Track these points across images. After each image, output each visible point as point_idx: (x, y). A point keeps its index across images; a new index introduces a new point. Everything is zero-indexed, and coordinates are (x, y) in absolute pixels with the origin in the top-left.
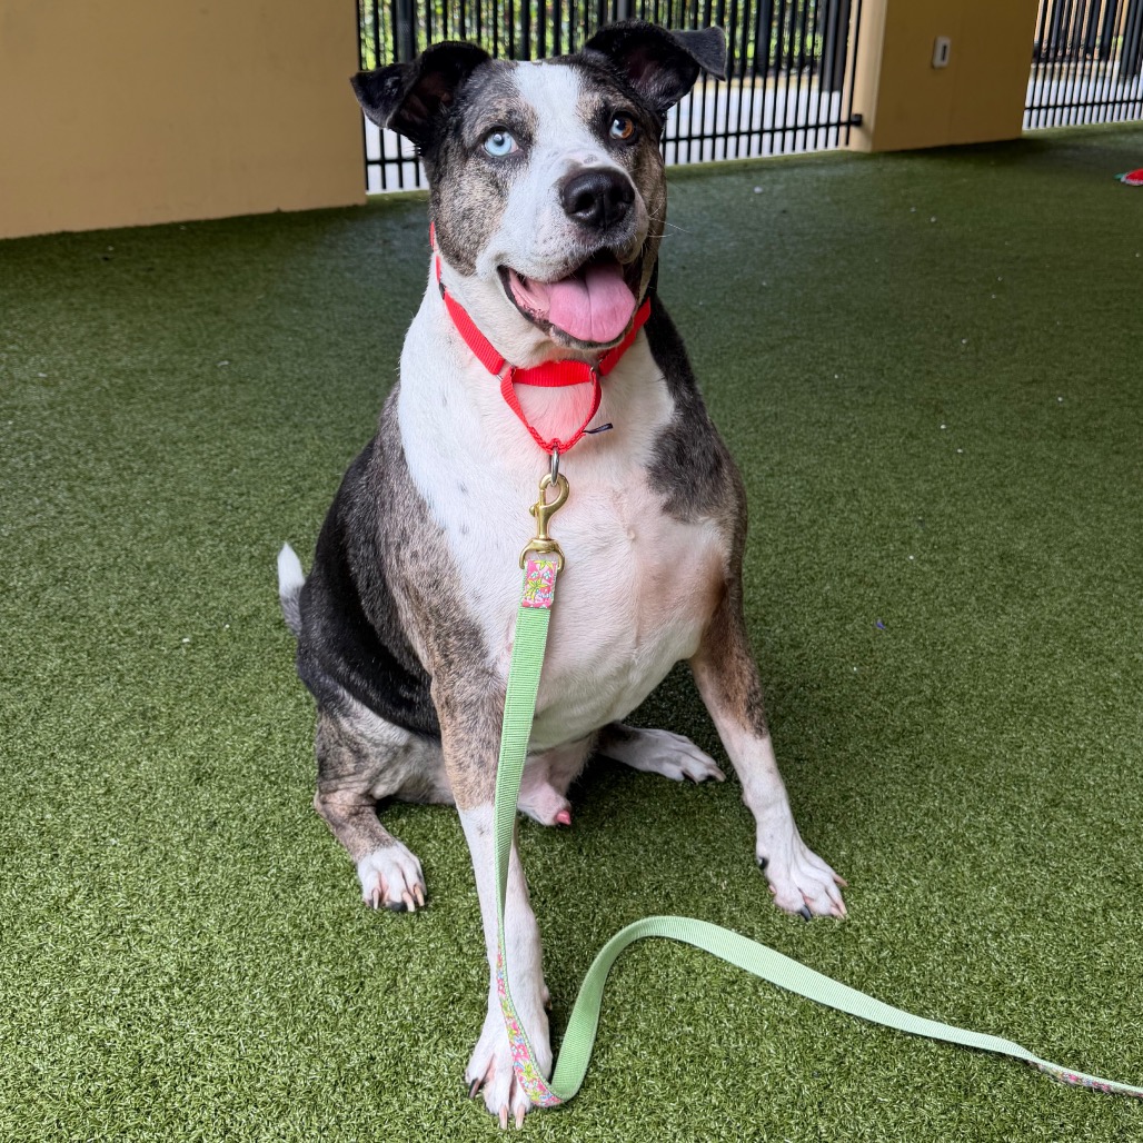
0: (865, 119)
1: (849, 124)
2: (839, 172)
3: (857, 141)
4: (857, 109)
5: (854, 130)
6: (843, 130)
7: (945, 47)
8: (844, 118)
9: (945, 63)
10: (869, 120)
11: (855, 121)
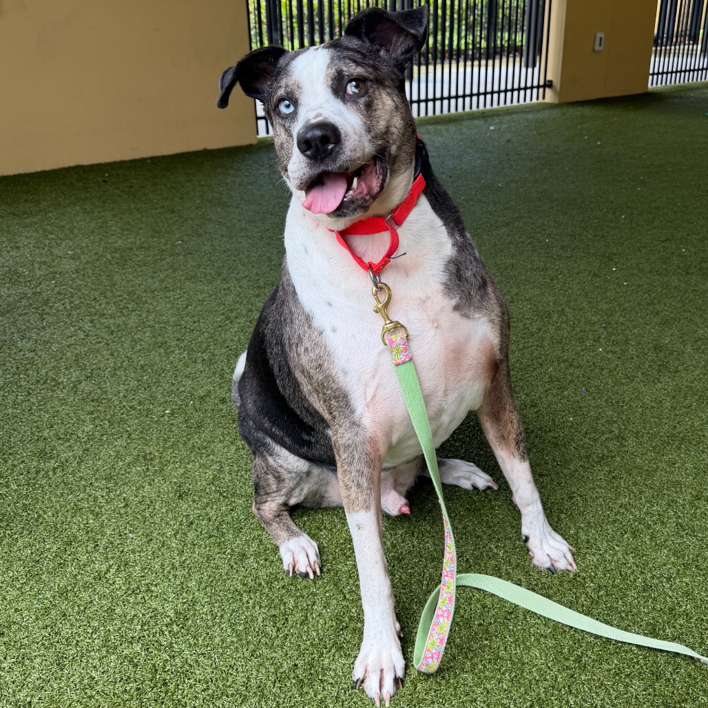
0: (554, 83)
1: (544, 86)
2: (540, 116)
3: (550, 97)
4: (549, 77)
5: (547, 90)
6: (541, 90)
7: (601, 39)
8: (542, 83)
9: (601, 48)
10: (557, 83)
11: (548, 84)
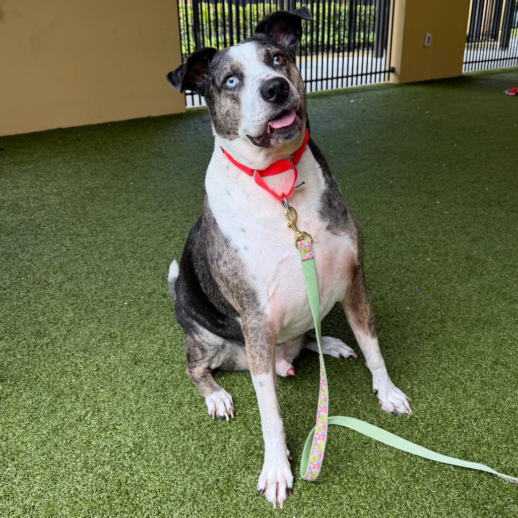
0: (396, 69)
1: (389, 71)
2: (386, 92)
3: (393, 79)
4: (392, 65)
5: (391, 74)
6: (387, 74)
7: (429, 38)
8: (387, 69)
9: (429, 44)
10: (398, 70)
11: (392, 70)
